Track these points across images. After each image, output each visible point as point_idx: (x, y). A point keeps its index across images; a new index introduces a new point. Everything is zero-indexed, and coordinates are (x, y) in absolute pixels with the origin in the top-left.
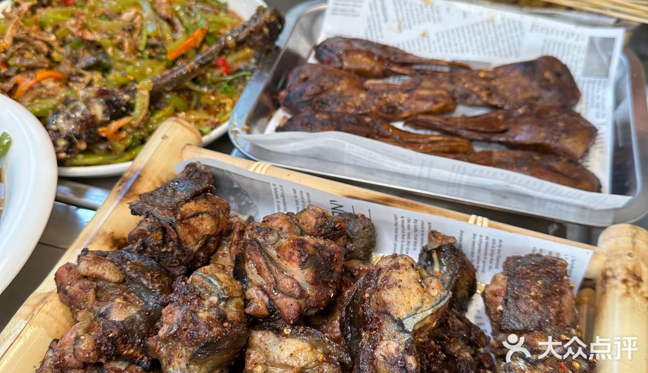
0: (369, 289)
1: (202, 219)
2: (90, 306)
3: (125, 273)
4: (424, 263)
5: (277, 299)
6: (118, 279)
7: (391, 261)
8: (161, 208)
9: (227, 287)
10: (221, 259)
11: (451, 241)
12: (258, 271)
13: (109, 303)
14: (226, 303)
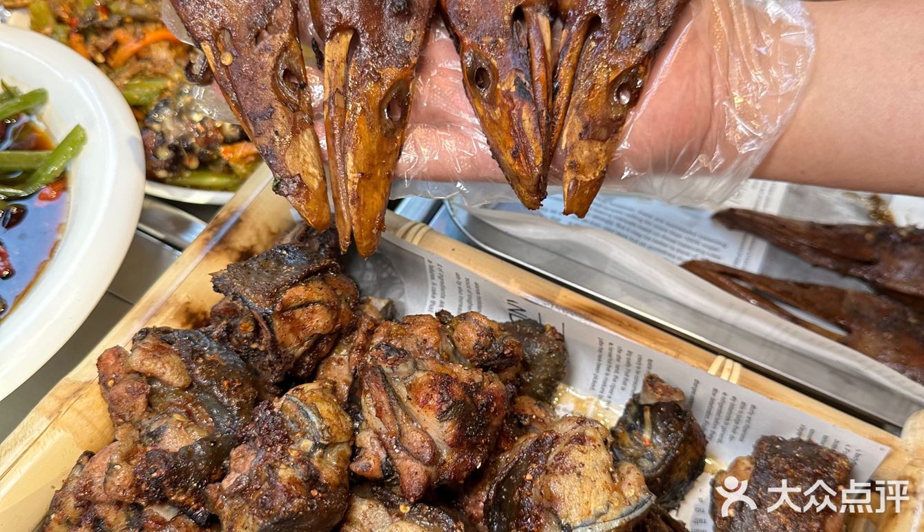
0: (534, 466)
1: (313, 312)
2: (136, 418)
3: (192, 377)
4: (630, 420)
5: (398, 458)
6: (181, 384)
7: (575, 428)
8: (254, 291)
9: (329, 427)
10: (334, 369)
11: (676, 398)
12: (377, 411)
13: (163, 418)
14: (324, 452)
